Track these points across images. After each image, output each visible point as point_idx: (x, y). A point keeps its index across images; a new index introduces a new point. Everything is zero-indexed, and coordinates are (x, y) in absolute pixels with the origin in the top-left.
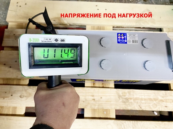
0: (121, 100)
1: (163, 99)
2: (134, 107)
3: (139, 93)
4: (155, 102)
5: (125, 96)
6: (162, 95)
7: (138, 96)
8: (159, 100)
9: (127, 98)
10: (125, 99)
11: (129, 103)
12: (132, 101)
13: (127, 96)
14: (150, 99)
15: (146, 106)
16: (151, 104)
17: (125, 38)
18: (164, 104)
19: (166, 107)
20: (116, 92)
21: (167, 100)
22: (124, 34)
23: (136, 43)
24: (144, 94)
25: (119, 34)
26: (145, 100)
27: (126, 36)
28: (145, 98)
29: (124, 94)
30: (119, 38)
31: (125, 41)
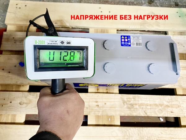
0: (126, 106)
1: (168, 104)
2: (139, 112)
3: (144, 99)
4: (160, 107)
5: (129, 101)
6: (168, 100)
7: (143, 102)
8: (165, 105)
9: (132, 104)
10: (130, 104)
11: (134, 109)
12: (137, 106)
13: (132, 102)
14: (156, 105)
15: (151, 112)
16: (157, 110)
17: (129, 41)
18: (170, 109)
19: (172, 112)
20: (121, 97)
21: (173, 106)
22: (127, 36)
23: (139, 45)
24: (149, 99)
25: (123, 37)
26: (150, 105)
27: (130, 38)
28: (150, 103)
29: (128, 100)
30: (123, 40)
31: (129, 44)
